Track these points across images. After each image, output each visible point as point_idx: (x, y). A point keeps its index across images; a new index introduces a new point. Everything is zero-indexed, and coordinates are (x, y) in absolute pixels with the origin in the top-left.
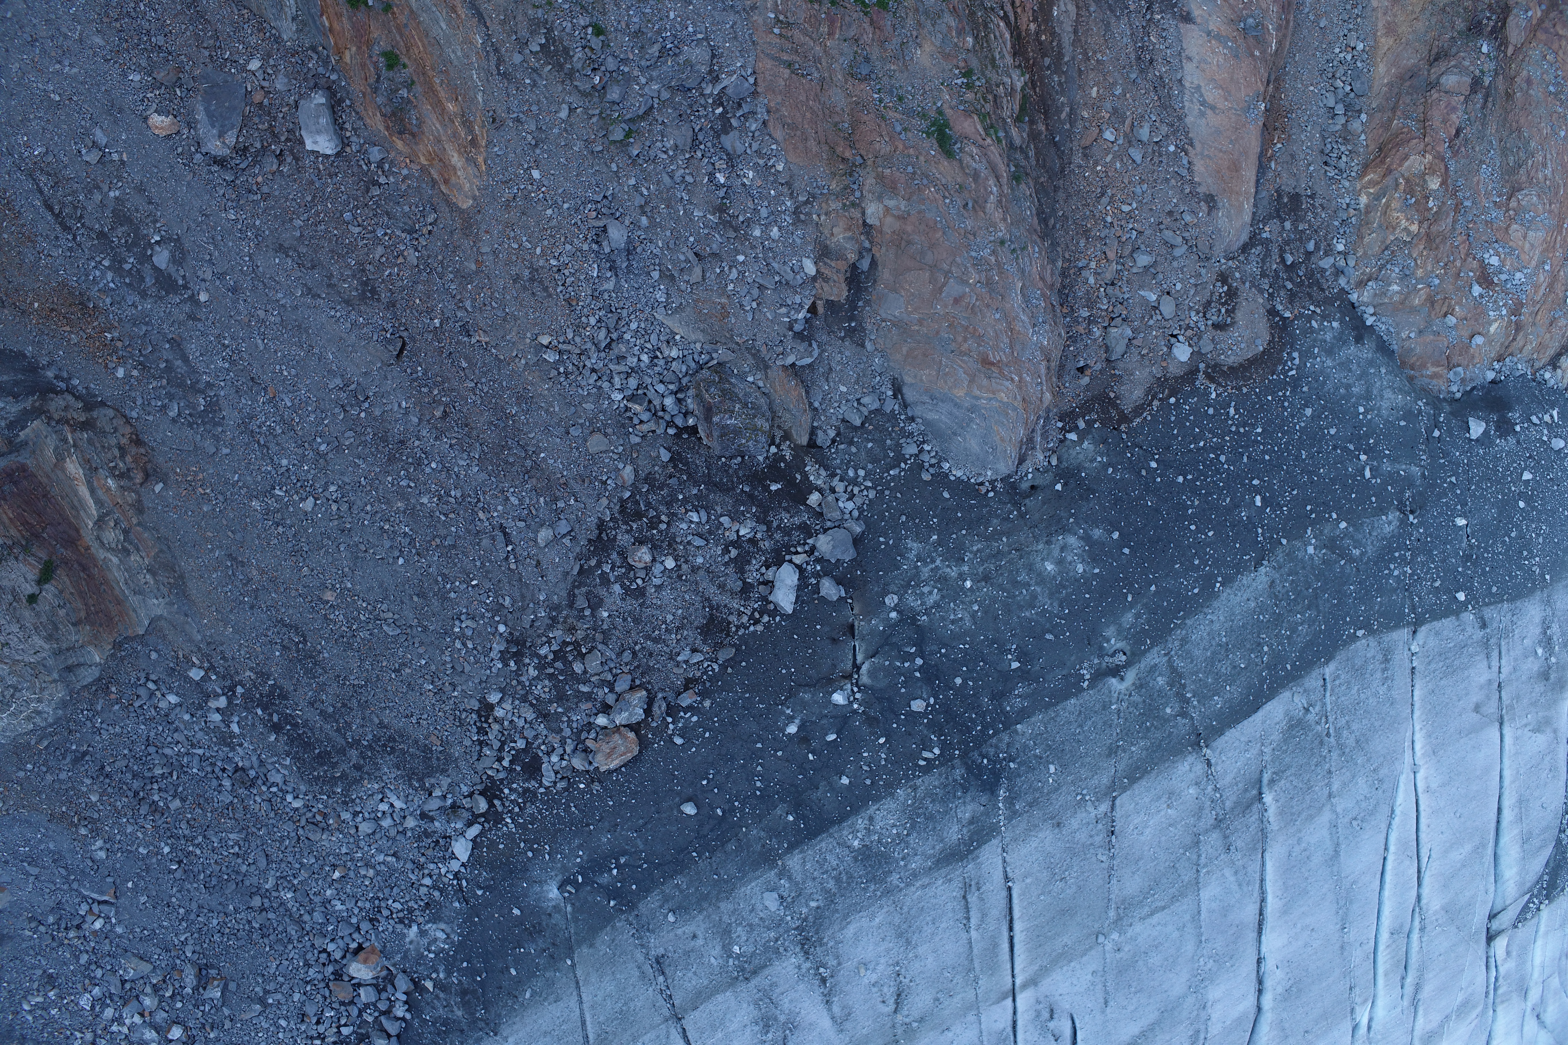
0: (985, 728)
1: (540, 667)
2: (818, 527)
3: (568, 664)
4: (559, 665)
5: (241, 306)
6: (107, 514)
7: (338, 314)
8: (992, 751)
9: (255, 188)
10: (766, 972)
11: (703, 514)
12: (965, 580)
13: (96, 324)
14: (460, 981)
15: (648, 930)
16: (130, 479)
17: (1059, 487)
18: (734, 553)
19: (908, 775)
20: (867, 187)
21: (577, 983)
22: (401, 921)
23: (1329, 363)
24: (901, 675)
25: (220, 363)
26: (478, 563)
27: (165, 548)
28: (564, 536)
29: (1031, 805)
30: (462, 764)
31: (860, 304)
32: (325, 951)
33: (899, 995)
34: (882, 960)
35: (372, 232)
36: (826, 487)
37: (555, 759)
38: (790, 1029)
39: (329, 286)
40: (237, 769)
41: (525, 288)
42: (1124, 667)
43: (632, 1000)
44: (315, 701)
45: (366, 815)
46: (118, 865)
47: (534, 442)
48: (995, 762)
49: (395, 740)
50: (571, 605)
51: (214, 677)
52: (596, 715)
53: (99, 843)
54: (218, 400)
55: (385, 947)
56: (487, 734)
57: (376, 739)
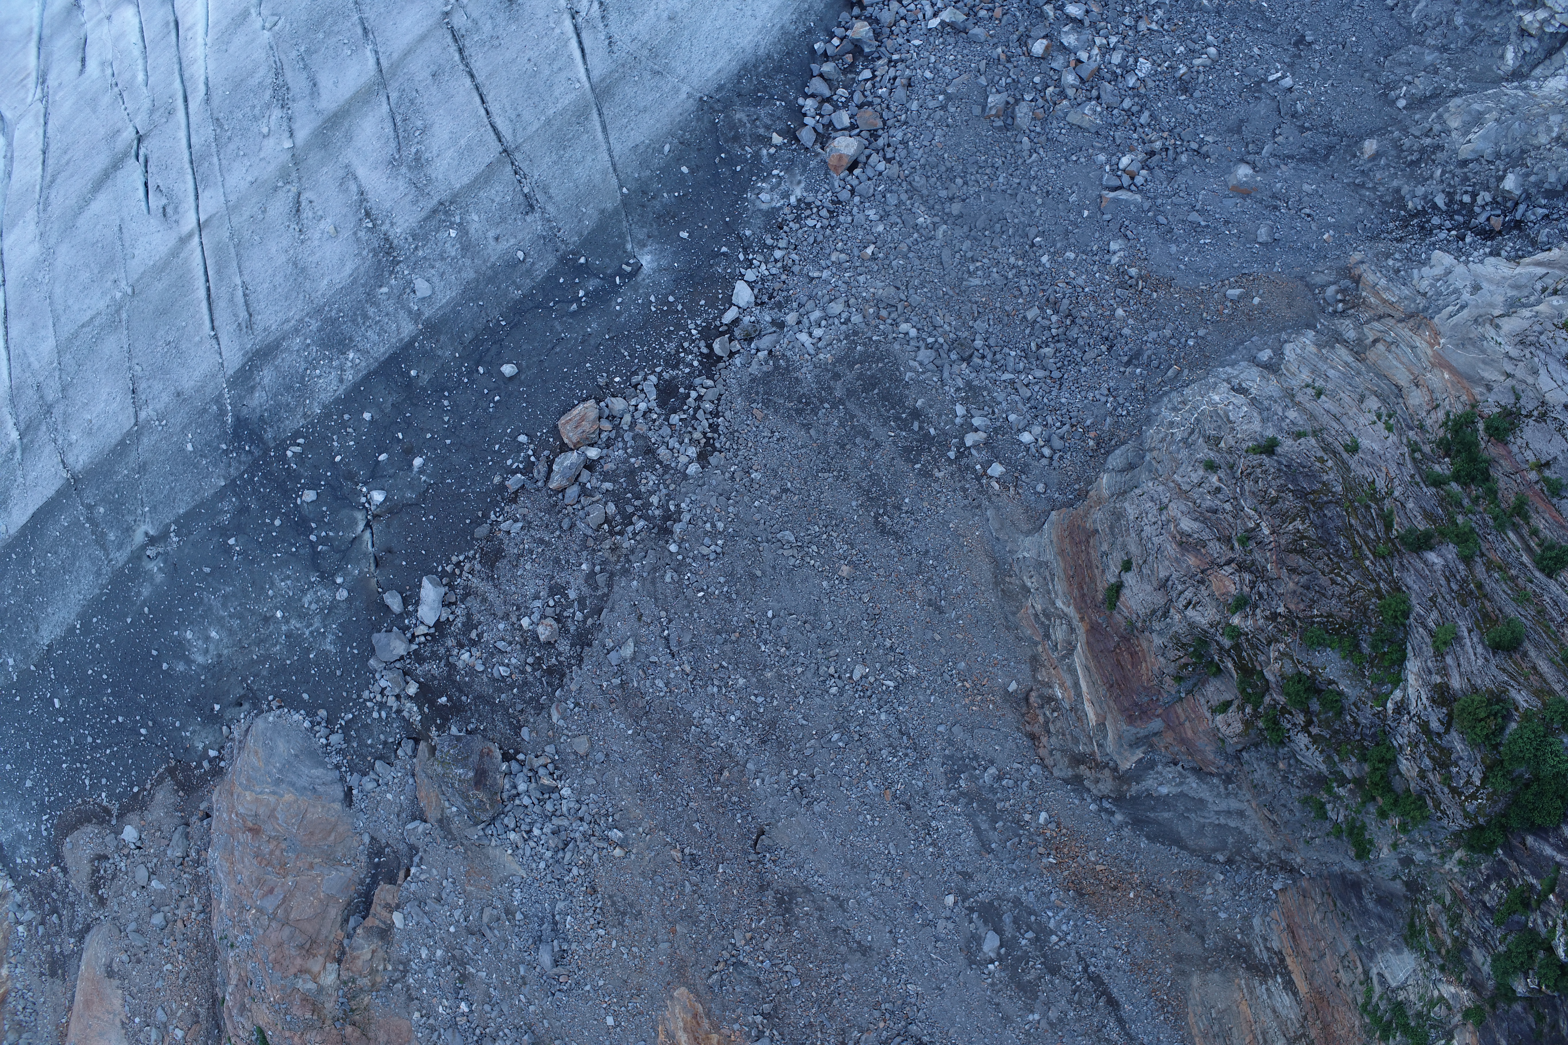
0: (251, 479)
1: (648, 505)
2: (408, 661)
3: (621, 511)
4: (630, 509)
5: (909, 890)
6: (1064, 657)
7: (816, 878)
8: (243, 458)
9: (887, 1015)
10: (423, 214)
11: (496, 675)
12: (283, 617)
13: (1066, 873)
14: (743, 149)
15: (544, 238)
16: (1041, 696)
17: (217, 707)
18: (473, 635)
19: (313, 427)
20: (333, 999)
21: (615, 170)
22: (809, 205)
23: (19, 826)
24: (328, 523)
25: (941, 825)
26: (696, 615)
27: (1011, 617)
28: (612, 649)
29: (205, 410)
30: (735, 390)
31: (368, 880)
32: (889, 161)
33: (298, 211)
34: (316, 243)
35: (775, 965)
36: (403, 700)
37: (642, 406)
38: (395, 160)
39: (821, 909)
40: (968, 360)
41: (631, 905)
42: (147, 545)
43: (555, 163)
44: (873, 448)
45: (836, 321)
46: (1097, 235)
47: (638, 746)
48: (239, 448)
49: (797, 411)
50: (612, 575)
51: (978, 467)
52: (601, 458)
53: (1115, 259)
54: (947, 784)
55: (826, 174)
56: (710, 425)
57: (815, 411)
